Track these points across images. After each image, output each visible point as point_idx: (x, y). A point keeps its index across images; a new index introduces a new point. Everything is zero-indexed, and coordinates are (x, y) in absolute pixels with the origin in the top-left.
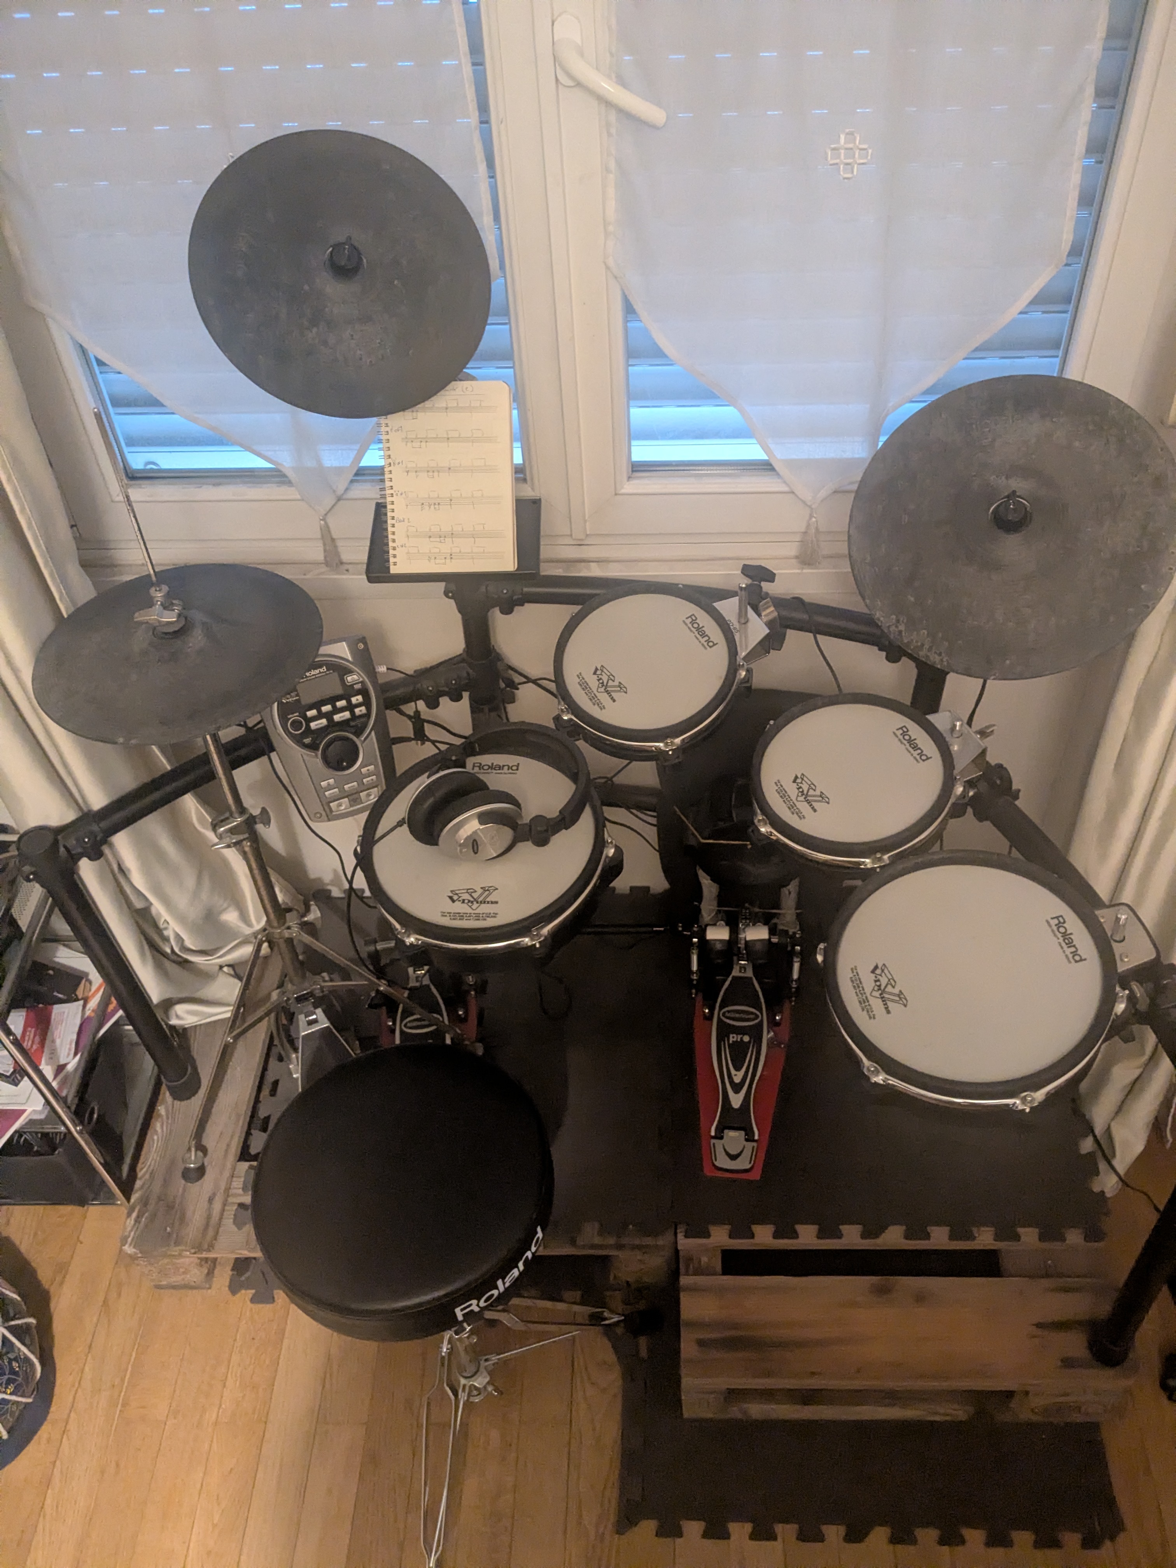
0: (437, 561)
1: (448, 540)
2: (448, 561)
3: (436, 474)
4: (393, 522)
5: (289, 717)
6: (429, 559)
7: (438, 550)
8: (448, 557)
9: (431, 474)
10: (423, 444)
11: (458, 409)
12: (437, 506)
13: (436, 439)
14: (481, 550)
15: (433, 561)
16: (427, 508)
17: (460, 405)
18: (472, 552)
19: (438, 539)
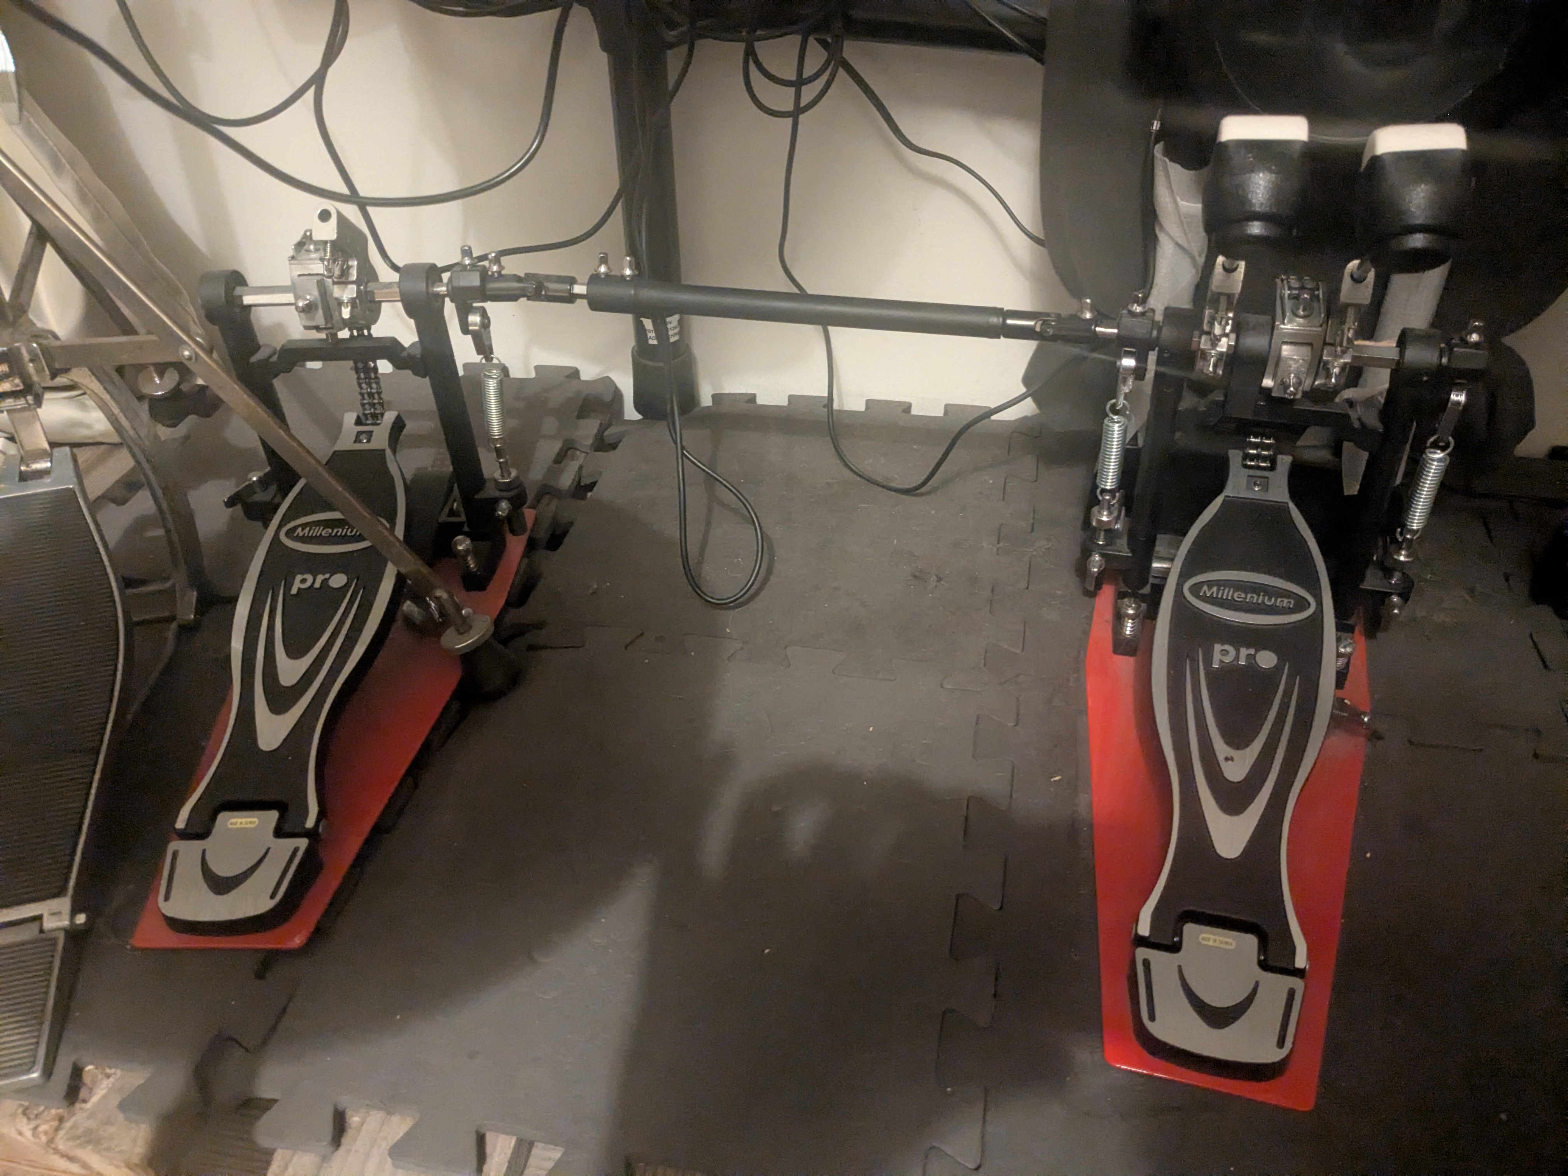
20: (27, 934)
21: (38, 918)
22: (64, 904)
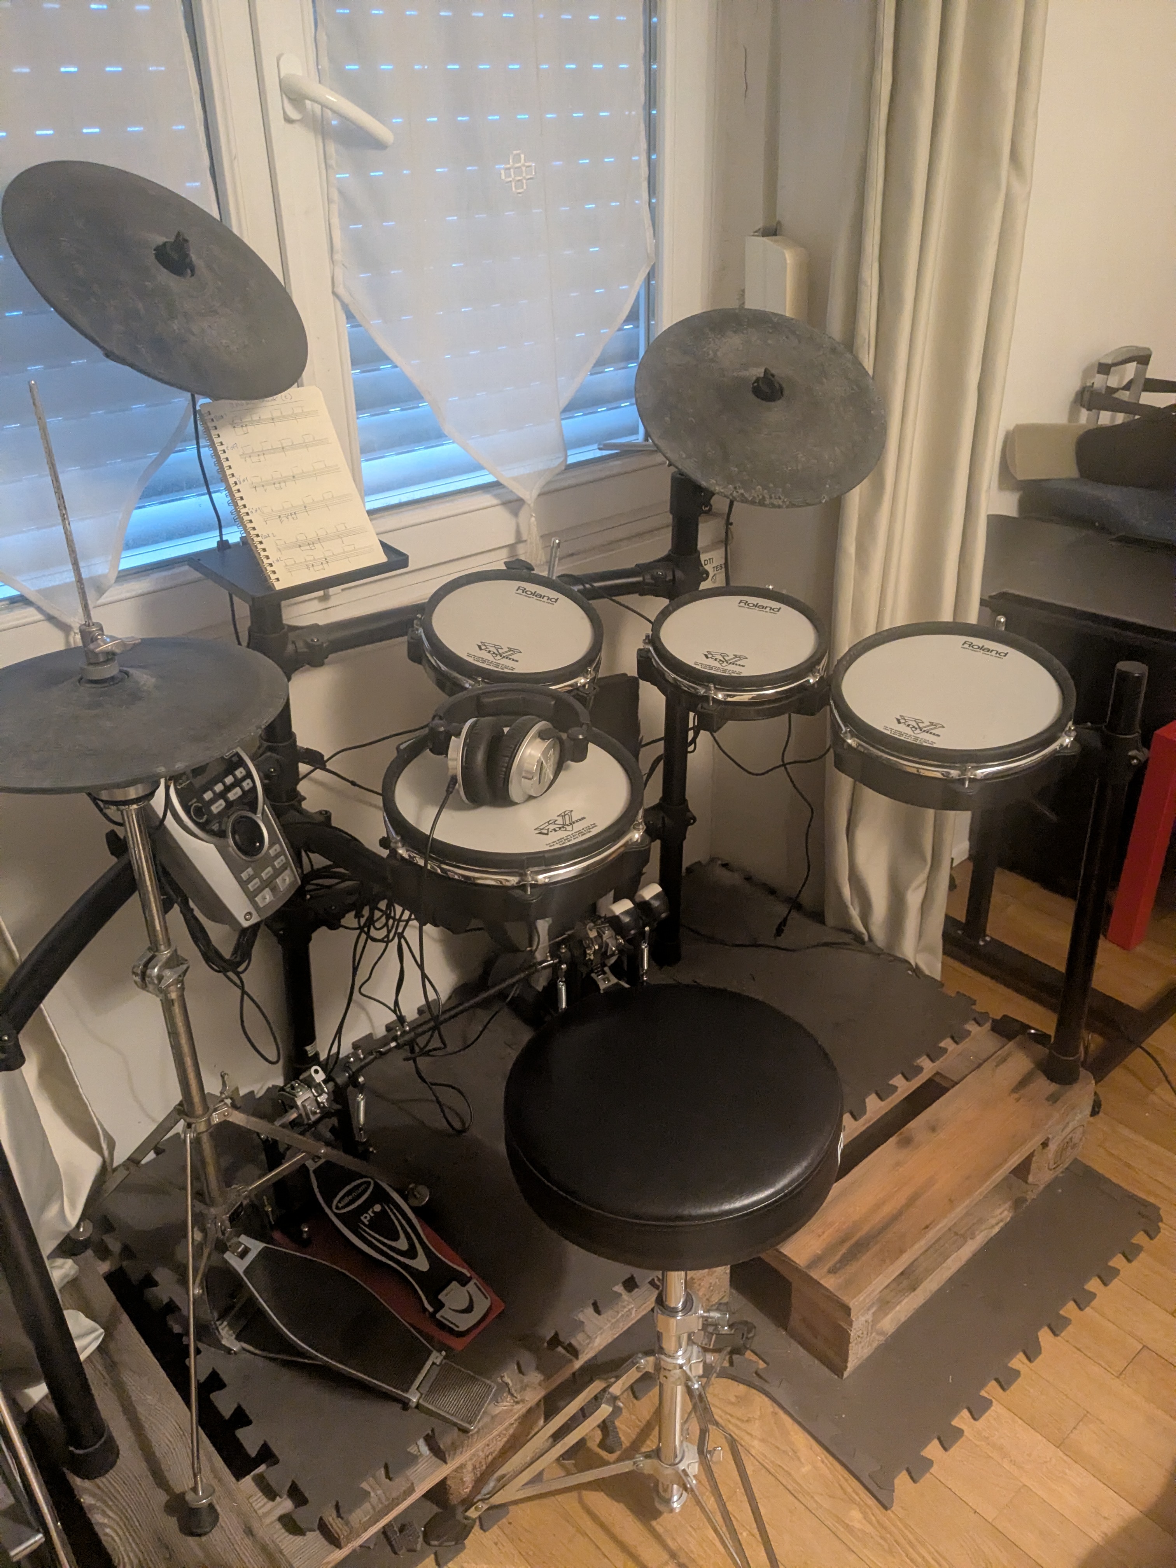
0: (316, 568)
1: (317, 546)
2: (325, 566)
3: (283, 485)
4: (259, 539)
5: (190, 803)
6: (308, 568)
7: (312, 558)
8: (324, 562)
9: (277, 485)
10: (262, 458)
11: (283, 418)
12: (294, 516)
13: (273, 450)
14: (352, 548)
15: (311, 569)
16: (284, 519)
17: (284, 414)
18: (344, 552)
19: (308, 547)
20: (436, 1370)
21: (434, 1363)
22: (435, 1354)
